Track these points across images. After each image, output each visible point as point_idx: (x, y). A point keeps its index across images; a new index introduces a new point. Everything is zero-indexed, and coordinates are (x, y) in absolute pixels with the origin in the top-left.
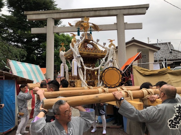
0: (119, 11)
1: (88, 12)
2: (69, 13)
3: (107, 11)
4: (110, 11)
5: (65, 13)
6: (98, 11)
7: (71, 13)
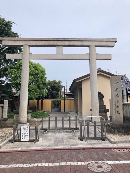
0: (91, 42)
1: (63, 42)
2: (45, 41)
3: (81, 42)
4: (84, 42)
5: (41, 41)
6: (72, 42)
7: (46, 41)
